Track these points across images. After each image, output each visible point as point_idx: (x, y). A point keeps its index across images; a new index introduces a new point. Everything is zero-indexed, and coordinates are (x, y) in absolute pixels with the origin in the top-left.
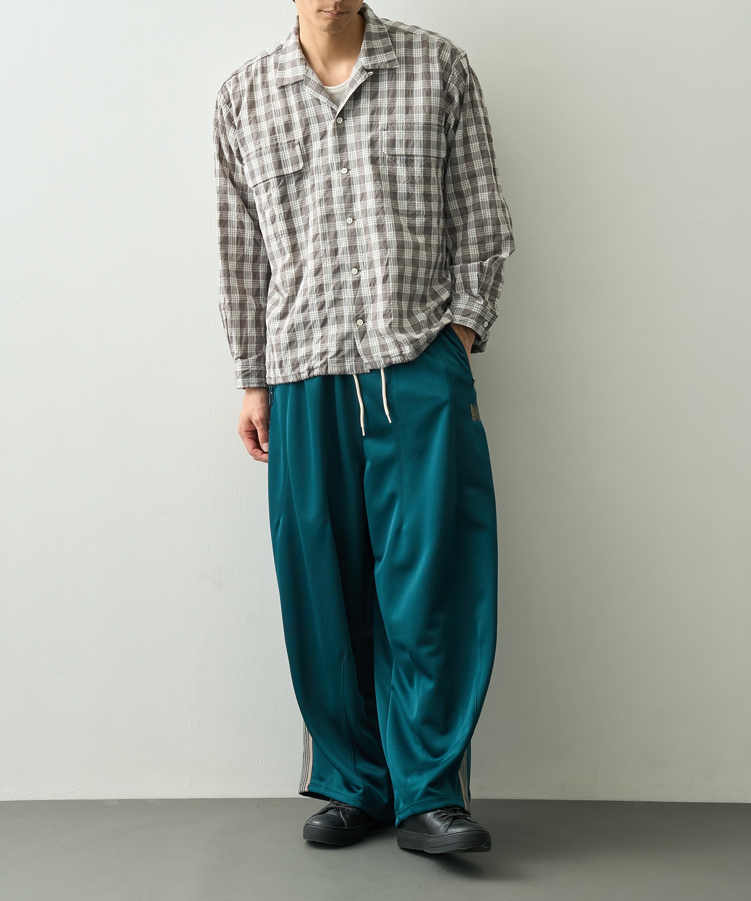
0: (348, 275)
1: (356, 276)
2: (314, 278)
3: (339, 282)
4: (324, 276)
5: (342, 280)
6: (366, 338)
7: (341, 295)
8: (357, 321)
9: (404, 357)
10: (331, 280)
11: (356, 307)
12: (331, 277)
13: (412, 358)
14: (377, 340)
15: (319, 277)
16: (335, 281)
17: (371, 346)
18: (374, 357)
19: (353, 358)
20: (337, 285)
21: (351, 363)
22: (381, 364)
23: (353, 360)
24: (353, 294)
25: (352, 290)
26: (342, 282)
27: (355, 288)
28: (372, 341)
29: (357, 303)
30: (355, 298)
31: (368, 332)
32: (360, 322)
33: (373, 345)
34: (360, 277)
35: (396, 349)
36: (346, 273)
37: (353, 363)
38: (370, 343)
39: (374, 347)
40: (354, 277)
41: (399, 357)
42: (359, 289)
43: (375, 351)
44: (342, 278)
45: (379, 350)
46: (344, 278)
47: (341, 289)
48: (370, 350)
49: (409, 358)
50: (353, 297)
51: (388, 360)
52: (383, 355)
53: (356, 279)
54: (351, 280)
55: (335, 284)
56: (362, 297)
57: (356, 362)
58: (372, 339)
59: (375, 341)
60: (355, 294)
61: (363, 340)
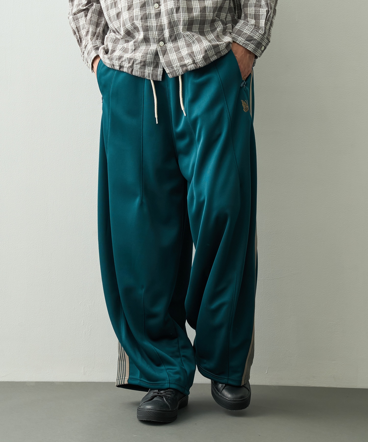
0: (152, 9)
1: (157, 10)
2: (127, 12)
3: (145, 14)
4: (134, 10)
5: (147, 13)
6: (167, 54)
7: (147, 23)
8: (159, 42)
9: (196, 64)
10: (140, 12)
11: (158, 32)
12: (139, 10)
13: (202, 65)
14: (175, 55)
15: (131, 11)
16: (142, 13)
17: (171, 59)
18: (174, 67)
19: (152, 68)
20: (144, 16)
21: (149, 71)
22: (180, 72)
23: (151, 70)
24: (155, 23)
25: (155, 19)
26: (147, 14)
27: (157, 18)
28: (172, 56)
29: (159, 29)
30: (157, 26)
31: (168, 50)
32: (162, 43)
33: (173, 59)
34: (161, 10)
35: (190, 59)
36: (150, 7)
37: (151, 71)
38: (170, 58)
39: (173, 60)
40: (156, 10)
41: (193, 65)
42: (160, 19)
43: (174, 63)
44: (147, 11)
45: (178, 62)
46: (149, 11)
47: (147, 18)
48: (171, 62)
49: (200, 65)
50: (155, 25)
51: (185, 68)
52: (181, 65)
53: (157, 12)
54: (154, 12)
55: (142, 15)
56: (162, 25)
57: (153, 72)
58: (171, 54)
59: (173, 55)
60: (157, 23)
61: (165, 56)
